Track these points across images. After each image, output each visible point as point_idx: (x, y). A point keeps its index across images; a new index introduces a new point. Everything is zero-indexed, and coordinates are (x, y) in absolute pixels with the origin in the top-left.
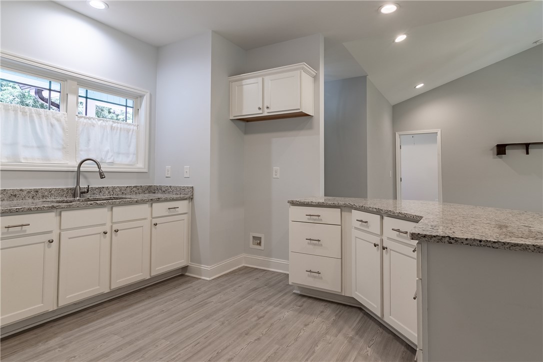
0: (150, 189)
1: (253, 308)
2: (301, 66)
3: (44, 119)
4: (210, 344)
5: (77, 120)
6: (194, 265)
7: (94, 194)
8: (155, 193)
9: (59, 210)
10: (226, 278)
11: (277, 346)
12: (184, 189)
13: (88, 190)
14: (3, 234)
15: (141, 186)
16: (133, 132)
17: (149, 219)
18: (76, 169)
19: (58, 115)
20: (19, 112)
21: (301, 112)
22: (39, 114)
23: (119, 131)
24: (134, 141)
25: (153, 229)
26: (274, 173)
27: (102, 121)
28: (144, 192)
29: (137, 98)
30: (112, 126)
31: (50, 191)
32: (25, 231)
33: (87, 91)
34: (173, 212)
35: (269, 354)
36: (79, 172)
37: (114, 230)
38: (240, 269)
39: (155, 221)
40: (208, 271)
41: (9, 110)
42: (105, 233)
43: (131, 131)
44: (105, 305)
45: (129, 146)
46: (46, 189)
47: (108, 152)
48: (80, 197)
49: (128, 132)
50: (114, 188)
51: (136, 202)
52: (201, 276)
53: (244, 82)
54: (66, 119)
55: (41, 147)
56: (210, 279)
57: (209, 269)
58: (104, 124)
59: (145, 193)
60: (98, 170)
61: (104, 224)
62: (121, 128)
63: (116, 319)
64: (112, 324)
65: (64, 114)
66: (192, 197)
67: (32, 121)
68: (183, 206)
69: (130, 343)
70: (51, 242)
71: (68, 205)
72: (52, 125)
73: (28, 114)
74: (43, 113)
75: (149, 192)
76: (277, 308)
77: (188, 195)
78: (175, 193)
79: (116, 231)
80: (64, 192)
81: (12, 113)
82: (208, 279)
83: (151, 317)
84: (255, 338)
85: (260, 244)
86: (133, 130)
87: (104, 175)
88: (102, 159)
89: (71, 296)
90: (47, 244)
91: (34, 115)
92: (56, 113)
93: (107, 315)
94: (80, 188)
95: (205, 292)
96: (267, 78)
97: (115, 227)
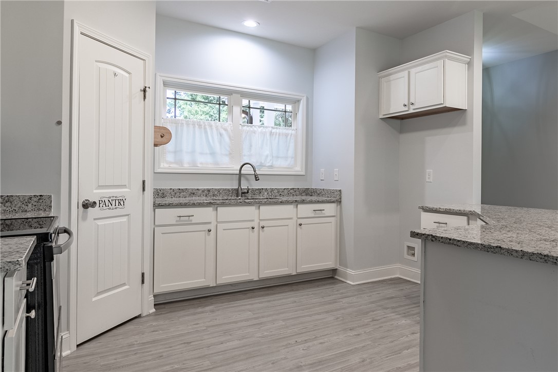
0: (308, 192)
1: (375, 312)
2: (444, 54)
3: (214, 130)
4: (314, 330)
5: (240, 128)
6: (341, 268)
7: (254, 194)
8: (312, 195)
9: (216, 206)
10: (371, 286)
11: (370, 343)
12: (333, 192)
13: (248, 191)
14: (177, 221)
15: (298, 189)
16: (291, 136)
17: (295, 218)
18: (238, 172)
19: (225, 125)
20: (196, 125)
21: (445, 107)
22: (211, 126)
23: (277, 136)
24: (292, 145)
25: (299, 228)
26: (427, 176)
27: (262, 128)
28: (301, 194)
29: (295, 102)
30: (271, 132)
31: (219, 190)
32: (191, 221)
33: (249, 101)
34: (319, 214)
35: (357, 346)
36: (240, 175)
37: (261, 227)
38: (391, 280)
39: (300, 221)
40: (353, 276)
41: (189, 124)
42: (253, 228)
43: (290, 135)
44: (255, 291)
45: (288, 150)
46: (216, 189)
47: (267, 156)
48: (242, 197)
49: (287, 137)
50: (272, 190)
51: (281, 202)
52: (347, 280)
53: (392, 77)
54: (232, 128)
55: (213, 154)
56: (354, 284)
57: (353, 274)
58: (264, 130)
59: (302, 196)
60: (253, 173)
61: (253, 221)
62: (279, 134)
63: (257, 301)
64: (252, 304)
65: (230, 124)
66: (339, 200)
67: (206, 132)
68: (330, 209)
69: (256, 318)
70: (209, 231)
71: (221, 202)
72: (221, 135)
73: (203, 126)
74: (214, 125)
75: (306, 195)
76: (399, 316)
77: (336, 198)
78: (326, 196)
79: (263, 227)
80: (229, 192)
81: (191, 126)
82: (352, 283)
83: (283, 305)
84: (356, 334)
85: (414, 255)
86: (292, 134)
87: (258, 177)
88: (261, 163)
89: (226, 278)
90: (207, 232)
91: (207, 127)
92: (224, 124)
93: (252, 298)
94: (241, 189)
95: (342, 293)
96: (413, 71)
97: (262, 224)
